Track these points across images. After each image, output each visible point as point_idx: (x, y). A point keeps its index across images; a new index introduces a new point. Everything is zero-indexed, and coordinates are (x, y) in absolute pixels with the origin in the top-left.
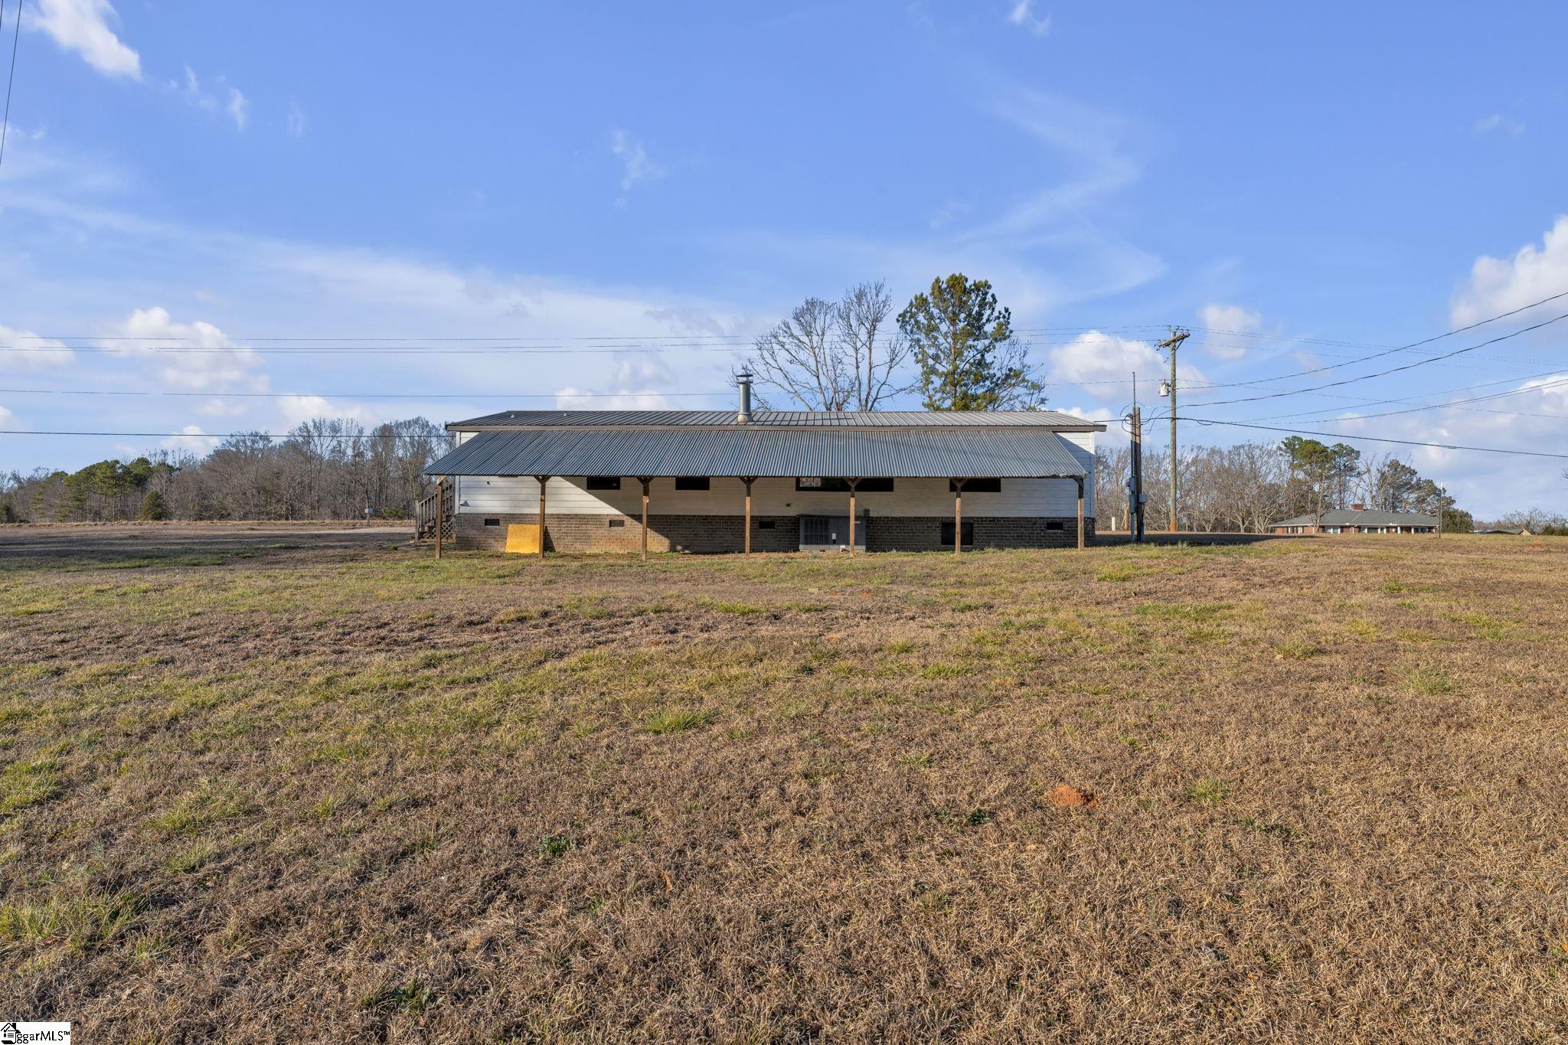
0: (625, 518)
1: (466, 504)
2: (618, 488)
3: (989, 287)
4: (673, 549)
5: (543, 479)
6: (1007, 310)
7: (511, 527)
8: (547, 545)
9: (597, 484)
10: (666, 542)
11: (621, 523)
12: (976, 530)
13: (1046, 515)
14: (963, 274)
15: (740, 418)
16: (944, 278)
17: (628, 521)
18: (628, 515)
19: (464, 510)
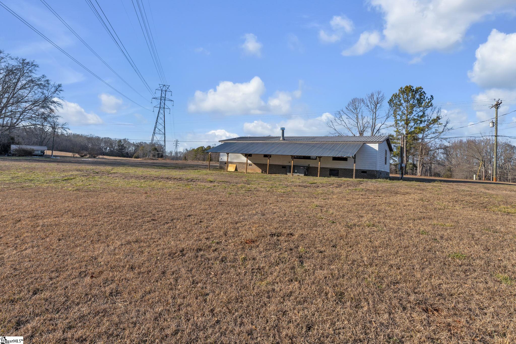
0: (252, 164)
1: (221, 159)
2: (251, 156)
3: (422, 89)
4: (262, 172)
5: (228, 154)
6: (432, 96)
7: (230, 165)
8: (236, 170)
9: (248, 156)
10: (261, 170)
11: (251, 165)
12: (339, 172)
13: (362, 169)
14: (411, 85)
15: (281, 139)
16: (404, 87)
17: (253, 164)
18: (254, 163)
19: (221, 160)
